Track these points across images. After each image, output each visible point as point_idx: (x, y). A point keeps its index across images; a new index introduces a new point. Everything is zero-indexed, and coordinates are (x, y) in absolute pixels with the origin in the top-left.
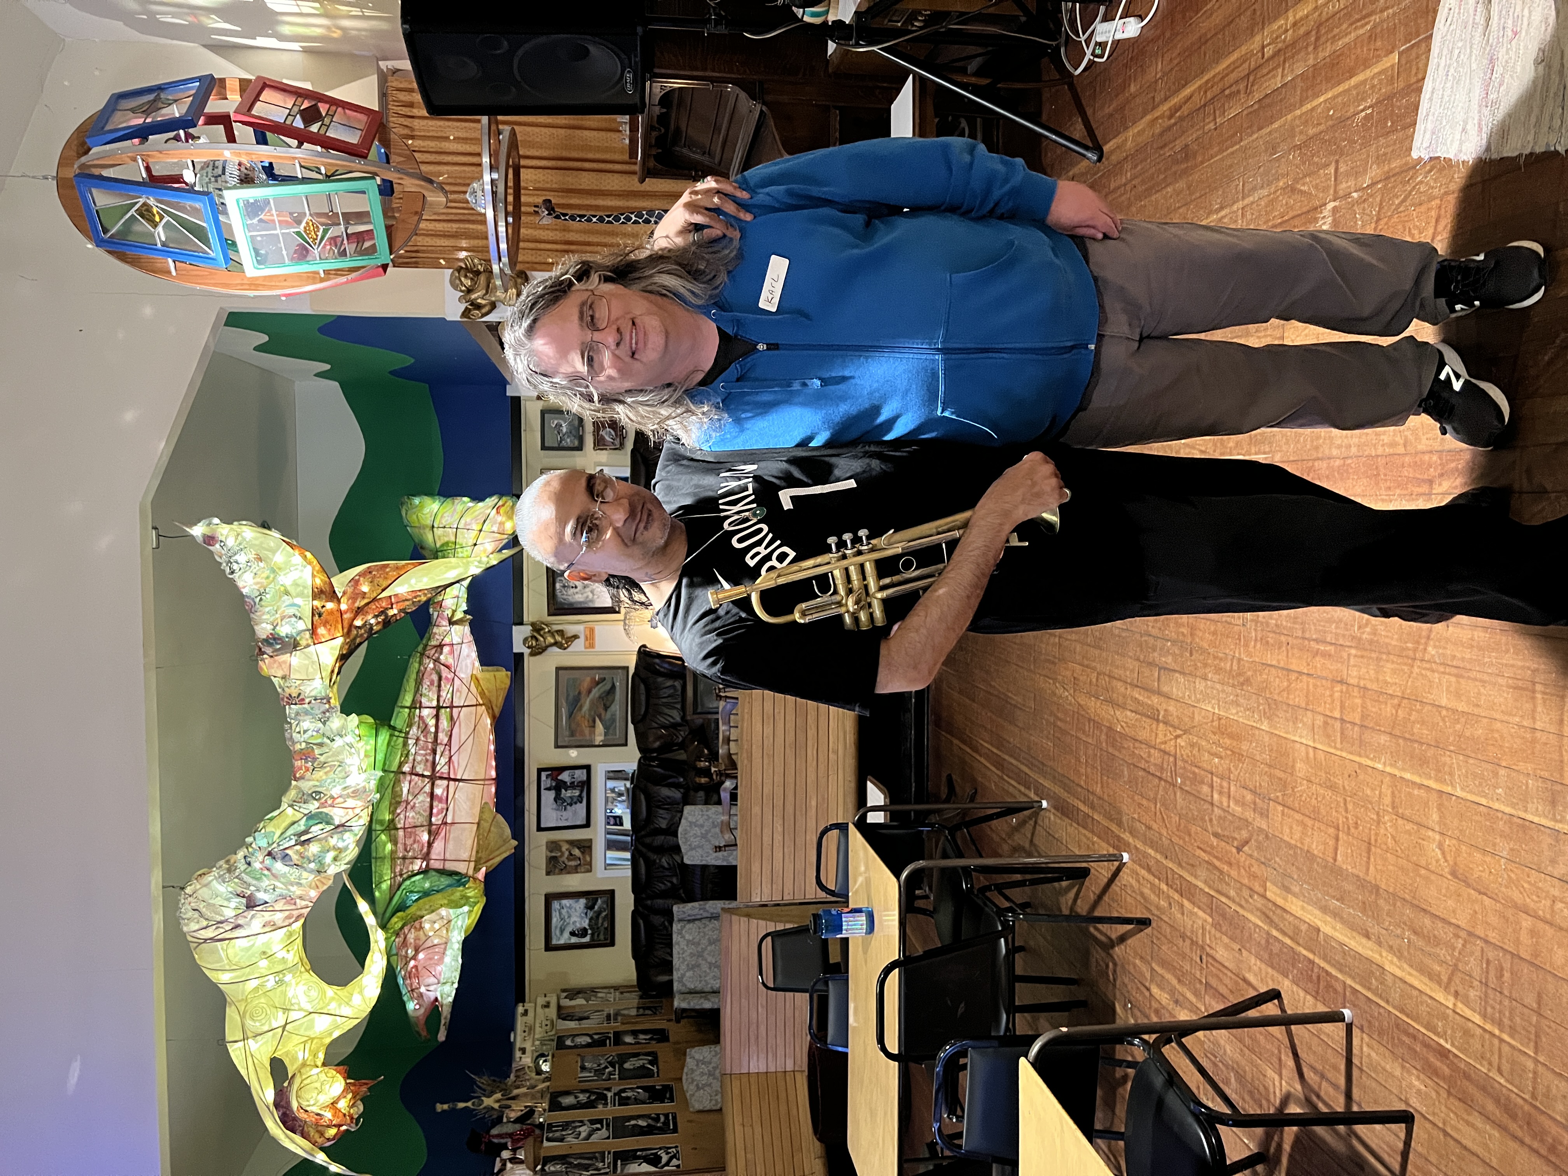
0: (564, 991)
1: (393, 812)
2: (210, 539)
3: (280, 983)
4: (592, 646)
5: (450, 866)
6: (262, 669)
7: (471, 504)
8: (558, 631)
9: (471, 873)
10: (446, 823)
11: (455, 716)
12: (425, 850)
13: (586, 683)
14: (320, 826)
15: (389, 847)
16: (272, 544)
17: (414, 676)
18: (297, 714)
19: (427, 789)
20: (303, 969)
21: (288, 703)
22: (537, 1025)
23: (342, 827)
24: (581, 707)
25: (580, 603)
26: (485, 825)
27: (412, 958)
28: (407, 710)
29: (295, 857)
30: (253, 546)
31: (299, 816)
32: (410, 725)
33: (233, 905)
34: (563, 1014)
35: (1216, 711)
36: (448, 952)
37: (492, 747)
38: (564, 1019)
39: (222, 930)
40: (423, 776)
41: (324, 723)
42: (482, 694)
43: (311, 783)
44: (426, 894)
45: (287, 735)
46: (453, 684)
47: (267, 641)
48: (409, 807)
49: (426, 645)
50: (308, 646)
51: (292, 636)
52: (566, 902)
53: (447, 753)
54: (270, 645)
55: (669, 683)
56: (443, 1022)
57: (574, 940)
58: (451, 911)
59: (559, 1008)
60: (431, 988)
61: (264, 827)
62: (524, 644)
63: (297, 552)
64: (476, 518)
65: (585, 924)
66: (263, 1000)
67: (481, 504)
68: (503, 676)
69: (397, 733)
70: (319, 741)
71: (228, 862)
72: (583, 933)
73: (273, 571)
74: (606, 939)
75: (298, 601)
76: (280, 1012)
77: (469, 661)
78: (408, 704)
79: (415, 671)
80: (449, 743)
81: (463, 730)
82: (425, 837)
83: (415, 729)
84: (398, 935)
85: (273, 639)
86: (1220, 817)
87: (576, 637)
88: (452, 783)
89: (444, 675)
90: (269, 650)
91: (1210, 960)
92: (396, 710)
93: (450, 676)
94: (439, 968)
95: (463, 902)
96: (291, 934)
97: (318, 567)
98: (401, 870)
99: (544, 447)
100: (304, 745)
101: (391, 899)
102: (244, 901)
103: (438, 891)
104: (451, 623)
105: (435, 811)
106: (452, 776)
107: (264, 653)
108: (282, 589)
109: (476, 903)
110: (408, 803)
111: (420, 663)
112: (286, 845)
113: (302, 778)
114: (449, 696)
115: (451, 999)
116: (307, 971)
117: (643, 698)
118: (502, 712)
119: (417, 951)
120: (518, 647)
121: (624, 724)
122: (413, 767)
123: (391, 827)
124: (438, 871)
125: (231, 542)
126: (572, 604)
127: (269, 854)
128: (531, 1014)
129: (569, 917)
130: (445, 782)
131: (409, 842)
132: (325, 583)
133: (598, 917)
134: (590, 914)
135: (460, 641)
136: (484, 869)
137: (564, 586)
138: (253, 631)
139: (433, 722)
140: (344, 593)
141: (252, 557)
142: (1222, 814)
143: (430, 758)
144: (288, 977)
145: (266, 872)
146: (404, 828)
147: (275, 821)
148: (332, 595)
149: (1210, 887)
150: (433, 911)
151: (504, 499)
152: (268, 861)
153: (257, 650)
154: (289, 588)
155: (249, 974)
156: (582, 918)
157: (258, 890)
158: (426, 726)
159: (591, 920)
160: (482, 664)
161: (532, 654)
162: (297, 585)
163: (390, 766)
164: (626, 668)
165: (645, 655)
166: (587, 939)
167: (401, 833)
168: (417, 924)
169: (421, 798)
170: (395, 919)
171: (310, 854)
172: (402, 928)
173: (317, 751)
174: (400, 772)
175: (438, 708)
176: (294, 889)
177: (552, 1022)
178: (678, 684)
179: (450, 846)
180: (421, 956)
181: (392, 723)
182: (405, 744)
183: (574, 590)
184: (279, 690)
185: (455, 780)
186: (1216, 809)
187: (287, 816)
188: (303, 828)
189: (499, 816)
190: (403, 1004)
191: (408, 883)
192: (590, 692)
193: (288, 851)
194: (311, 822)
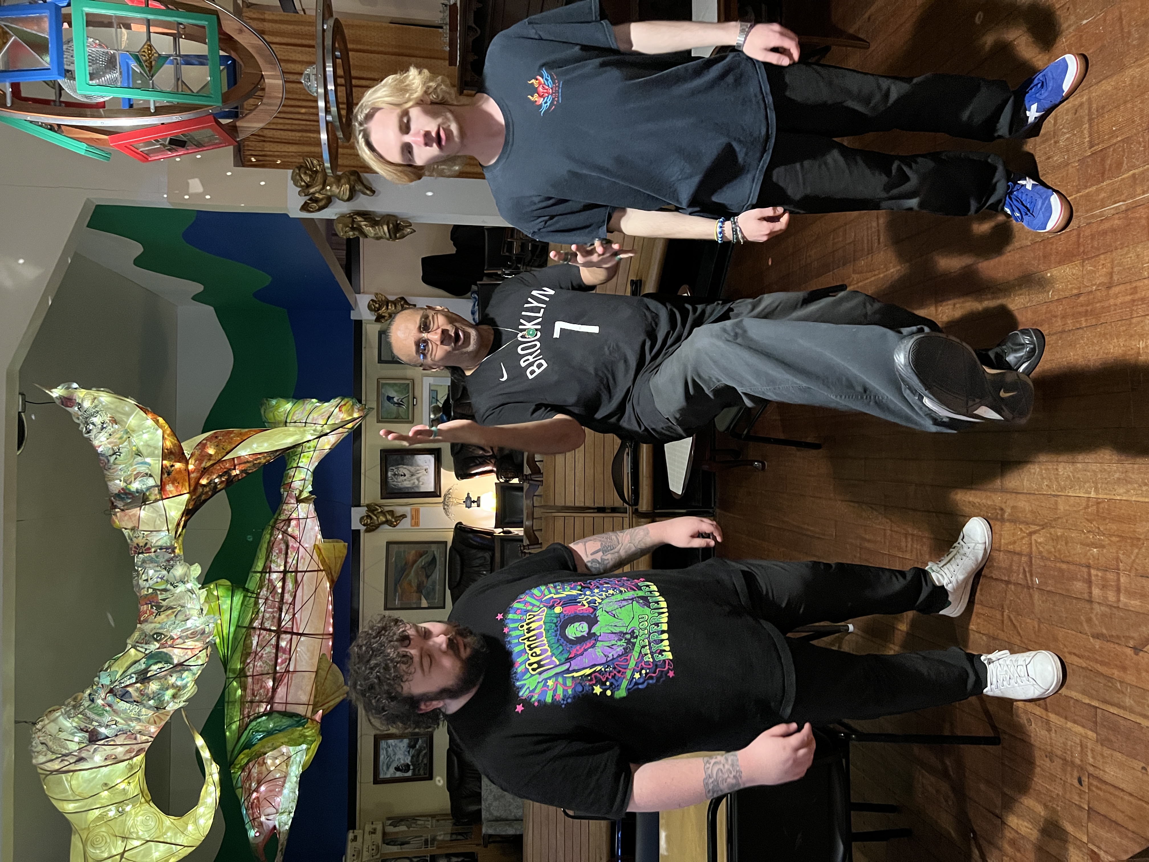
0: (389, 819)
1: (243, 662)
2: (68, 401)
3: (122, 813)
4: (417, 524)
5: (290, 709)
6: (115, 522)
7: (318, 404)
8: (388, 512)
9: (309, 715)
10: (289, 671)
11: (299, 579)
12: (270, 694)
13: (411, 555)
14: (160, 665)
15: (239, 692)
16: (127, 409)
17: (265, 546)
18: (144, 561)
19: (273, 642)
20: (143, 800)
21: (135, 552)
22: (365, 849)
23: (181, 667)
24: (408, 575)
25: (407, 488)
26: (322, 673)
27: (254, 791)
28: (259, 575)
29: (135, 694)
30: (107, 409)
31: (141, 655)
32: (261, 587)
33: (77, 739)
34: (388, 840)
35: (1093, 495)
36: (287, 785)
37: (330, 607)
38: (388, 844)
39: (67, 763)
40: (270, 630)
41: (168, 572)
42: (323, 562)
43: (153, 625)
44: (270, 733)
45: (135, 582)
46: (298, 552)
47: (118, 496)
48: (257, 657)
49: (277, 519)
50: (156, 501)
51: (142, 490)
52: (391, 742)
53: (291, 610)
54: (122, 499)
55: (480, 554)
56: (279, 849)
57: (399, 774)
58: (291, 748)
59: (384, 834)
60: (271, 817)
61: (109, 667)
62: (361, 522)
63: (150, 416)
64: (321, 415)
65: (408, 760)
66: (103, 829)
67: (326, 404)
68: (341, 547)
69: (250, 594)
70: (163, 587)
71: (75, 699)
72: (406, 768)
73: (127, 433)
74: (425, 774)
75: (148, 460)
76: (120, 842)
77: (312, 533)
78: (260, 569)
79: (267, 541)
80: (293, 603)
81: (305, 591)
82: (270, 684)
83: (265, 589)
84: (243, 770)
85: (125, 494)
86: (1104, 615)
87: (404, 516)
88: (294, 637)
89: (291, 544)
90: (120, 504)
91: (1095, 783)
92: (251, 574)
93: (296, 545)
94: (278, 799)
95: (302, 740)
96: (132, 767)
97: (168, 431)
98: (249, 712)
99: (380, 361)
100: (150, 591)
101: (239, 738)
102: (87, 735)
103: (280, 731)
104: (299, 501)
105: (279, 661)
106: (295, 631)
107: (116, 507)
108: (134, 448)
109: (313, 742)
110: (256, 654)
111: (271, 534)
112: (128, 683)
113: (146, 621)
114: (294, 562)
115: (287, 827)
116: (147, 802)
117: (459, 567)
118: (339, 578)
119: (259, 784)
120: (356, 525)
121: (442, 588)
122: (262, 623)
123: (242, 675)
124: (279, 712)
125: (87, 404)
126: (400, 489)
127: (111, 691)
128: (360, 839)
129: (395, 754)
130: (289, 636)
131: (256, 688)
132: (174, 445)
133: (418, 755)
134: (412, 752)
135: (305, 516)
136: (321, 711)
137: (395, 475)
138: (107, 487)
139: (279, 584)
140: (192, 455)
141: (107, 419)
142: (1107, 610)
143: (277, 615)
144: (128, 808)
145: (108, 708)
146: (253, 676)
147: (119, 662)
148: (181, 457)
149: (1091, 697)
150: (275, 749)
151: (346, 400)
152: (110, 698)
153: (110, 505)
154: (141, 449)
155: (91, 804)
156: (405, 755)
157: (100, 726)
158: (275, 587)
159: (412, 757)
160: (324, 536)
161: (367, 531)
162: (149, 446)
163: (243, 622)
164: (445, 543)
165: (461, 530)
166: (409, 774)
167: (250, 680)
168: (260, 760)
169: (268, 649)
170: (242, 756)
171: (150, 691)
172: (248, 763)
173: (160, 597)
174: (250, 627)
175: (285, 572)
176: (133, 724)
177: (378, 846)
178: (487, 555)
179: (292, 690)
180: (263, 788)
181: (246, 586)
182: (256, 603)
183: (403, 478)
184: (129, 541)
185: (298, 634)
186: (1096, 606)
187: (130, 656)
188: (143, 666)
189: (334, 665)
190: (246, 832)
191: (254, 723)
192: (415, 562)
193: (130, 689)
194: (151, 661)
